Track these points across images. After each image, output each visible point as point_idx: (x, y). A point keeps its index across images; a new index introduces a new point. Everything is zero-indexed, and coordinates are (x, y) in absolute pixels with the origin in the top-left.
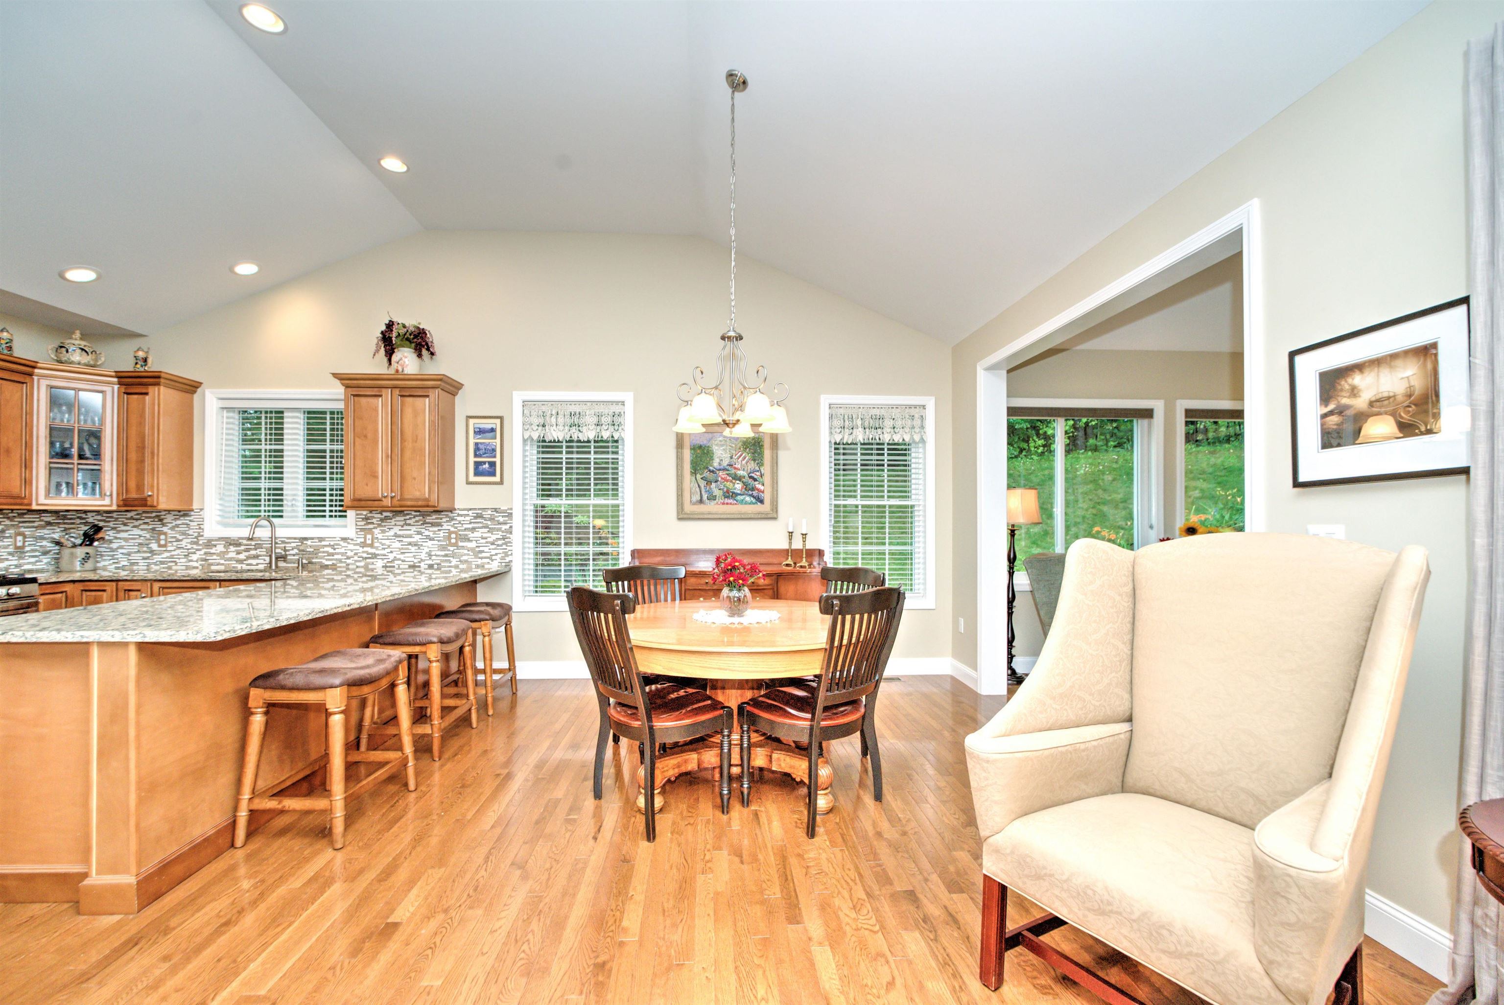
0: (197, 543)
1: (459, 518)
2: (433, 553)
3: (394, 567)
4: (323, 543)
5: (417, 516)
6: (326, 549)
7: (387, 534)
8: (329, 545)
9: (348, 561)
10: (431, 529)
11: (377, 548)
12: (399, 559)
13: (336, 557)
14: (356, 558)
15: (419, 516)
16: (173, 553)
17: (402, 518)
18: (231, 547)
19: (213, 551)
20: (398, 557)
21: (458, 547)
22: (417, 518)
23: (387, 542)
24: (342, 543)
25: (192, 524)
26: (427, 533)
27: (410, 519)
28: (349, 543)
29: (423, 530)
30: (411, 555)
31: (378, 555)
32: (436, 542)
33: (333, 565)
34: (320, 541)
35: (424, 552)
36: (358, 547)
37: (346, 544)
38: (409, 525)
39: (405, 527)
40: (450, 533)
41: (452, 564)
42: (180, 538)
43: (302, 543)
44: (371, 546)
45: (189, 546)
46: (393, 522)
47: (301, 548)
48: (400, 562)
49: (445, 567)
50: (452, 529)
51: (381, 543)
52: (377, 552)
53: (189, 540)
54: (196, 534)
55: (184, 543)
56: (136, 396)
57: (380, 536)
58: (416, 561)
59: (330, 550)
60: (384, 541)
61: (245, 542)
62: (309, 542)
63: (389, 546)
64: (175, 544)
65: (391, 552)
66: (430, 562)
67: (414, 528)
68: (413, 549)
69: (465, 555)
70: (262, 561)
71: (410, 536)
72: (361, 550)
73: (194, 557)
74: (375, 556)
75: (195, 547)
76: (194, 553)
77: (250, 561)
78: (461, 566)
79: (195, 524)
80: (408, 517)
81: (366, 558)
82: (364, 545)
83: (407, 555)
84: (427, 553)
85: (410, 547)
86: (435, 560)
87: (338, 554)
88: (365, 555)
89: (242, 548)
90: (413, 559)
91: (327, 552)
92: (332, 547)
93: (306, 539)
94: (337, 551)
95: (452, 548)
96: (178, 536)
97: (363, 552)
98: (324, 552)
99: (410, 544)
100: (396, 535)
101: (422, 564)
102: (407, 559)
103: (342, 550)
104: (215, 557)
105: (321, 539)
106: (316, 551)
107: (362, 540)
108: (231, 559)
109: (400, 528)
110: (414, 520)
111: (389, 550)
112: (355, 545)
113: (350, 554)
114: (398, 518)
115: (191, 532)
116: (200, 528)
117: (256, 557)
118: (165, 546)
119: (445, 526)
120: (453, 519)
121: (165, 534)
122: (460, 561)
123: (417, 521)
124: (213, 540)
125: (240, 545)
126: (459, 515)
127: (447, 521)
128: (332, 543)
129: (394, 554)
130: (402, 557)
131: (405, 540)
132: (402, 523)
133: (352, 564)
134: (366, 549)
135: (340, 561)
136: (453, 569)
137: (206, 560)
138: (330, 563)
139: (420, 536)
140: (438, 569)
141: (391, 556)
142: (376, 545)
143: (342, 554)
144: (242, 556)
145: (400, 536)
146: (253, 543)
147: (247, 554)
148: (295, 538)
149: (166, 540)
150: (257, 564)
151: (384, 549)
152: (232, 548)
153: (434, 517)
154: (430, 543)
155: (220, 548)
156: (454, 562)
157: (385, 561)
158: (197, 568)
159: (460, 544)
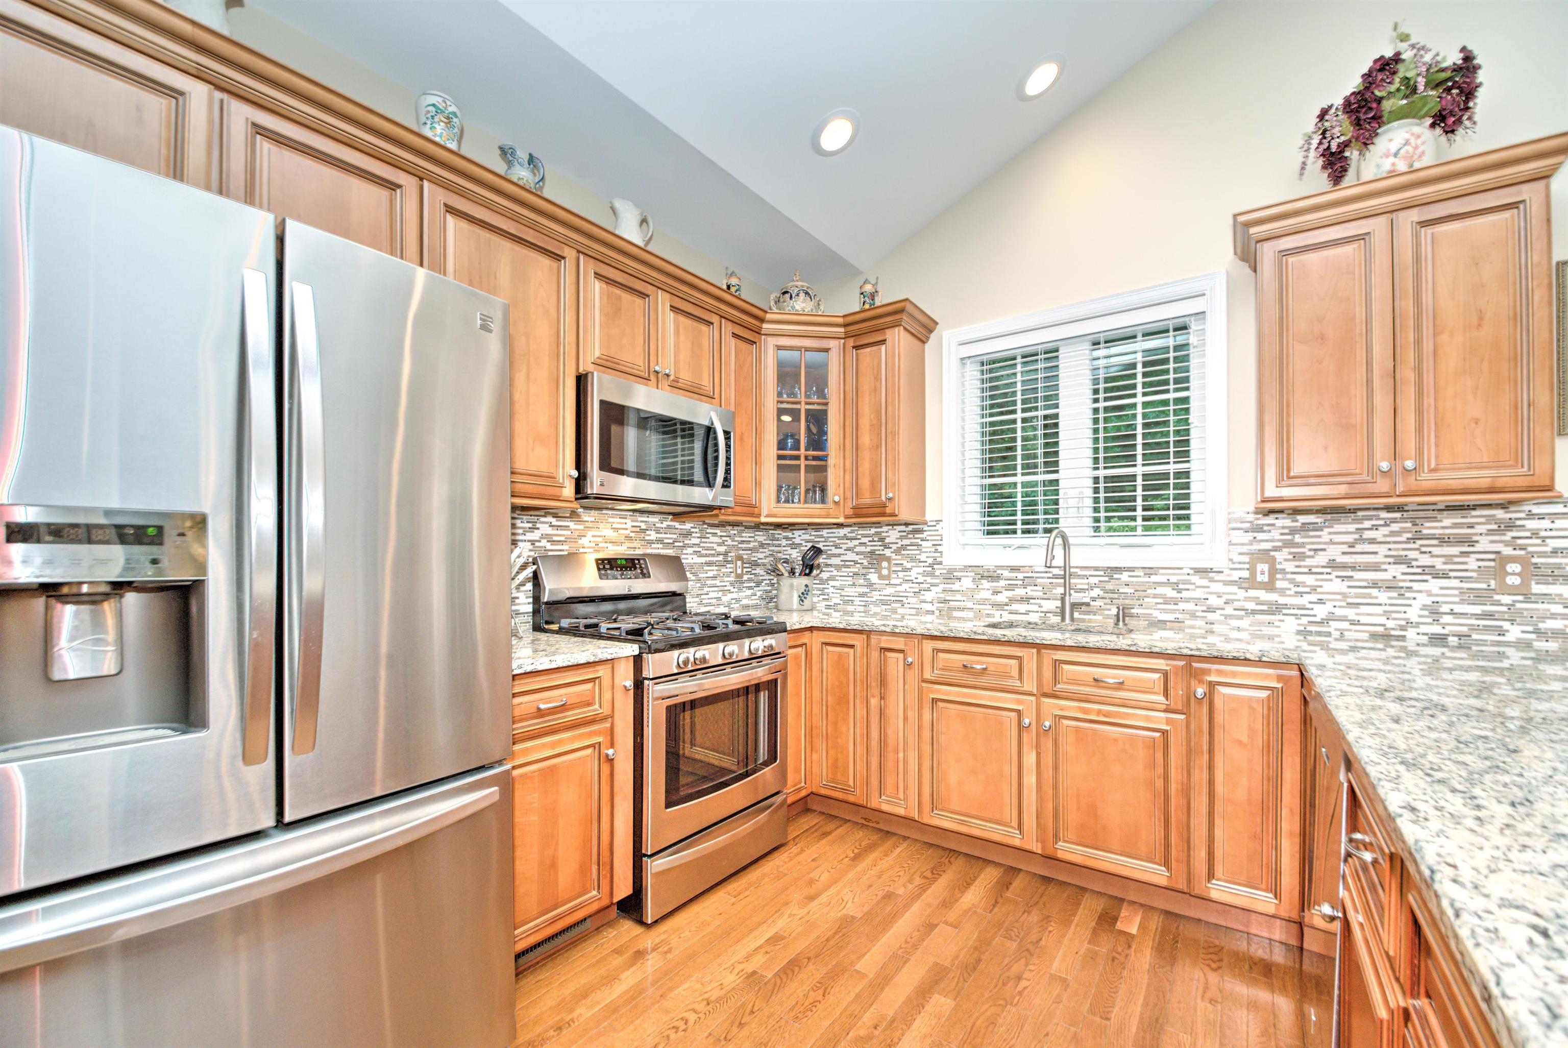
0: (932, 575)
1: (1532, 524)
2: (1445, 608)
3: (1329, 634)
4: (1154, 578)
5: (1394, 521)
6: (1160, 590)
7: (1309, 562)
8: (1168, 583)
9: (1211, 616)
10: (1436, 551)
11: (1282, 592)
12: (1343, 619)
13: (1182, 606)
14: (1229, 610)
15: (1403, 520)
16: (899, 588)
17: (1352, 527)
18: (984, 582)
19: (954, 587)
20: (1339, 612)
21: (1528, 597)
22: (1395, 527)
23: (1310, 580)
24: (1195, 579)
25: (924, 544)
26: (1425, 560)
27: (1375, 528)
28: (1212, 580)
29: (1412, 555)
30: (1379, 610)
31: (1286, 606)
32: (1455, 583)
33: (1177, 621)
34: (1149, 575)
35: (1417, 605)
36: (1234, 589)
37: (1205, 582)
38: (1372, 541)
39: (1359, 548)
40: (1502, 561)
41: (1509, 637)
42: (909, 565)
43: (1111, 577)
44: (1270, 586)
45: (921, 579)
46: (1325, 535)
47: (1109, 587)
48: (1345, 625)
49: (1483, 643)
50: (1508, 551)
51: (1292, 581)
52: (1282, 600)
53: (921, 570)
54: (930, 561)
55: (913, 574)
56: (868, 350)
57: (1290, 567)
58: (1390, 624)
59: (1170, 593)
60: (1299, 578)
61: (1006, 574)
62: (1125, 577)
63: (1314, 589)
64: (901, 574)
65: (1321, 602)
66: (1436, 629)
67: (1382, 550)
68: (1383, 597)
69: (1554, 616)
70: (1035, 608)
71: (1376, 568)
72: (1241, 594)
73: (928, 596)
74: (1276, 609)
75: (929, 579)
76: (929, 590)
77: (1015, 607)
78: (1540, 645)
79: (929, 544)
80: (1367, 524)
81: (1254, 612)
82: (1250, 583)
83: (1363, 609)
84: (1424, 607)
85: (1374, 592)
86: (1450, 625)
87: (1188, 600)
88: (1251, 606)
89: (1002, 583)
90: (1383, 620)
91: (1163, 596)
92: (1175, 586)
93: (1118, 570)
94: (1185, 594)
95: (1506, 599)
96: (905, 563)
97: (1247, 599)
98: (1155, 596)
99: (1375, 585)
100: (1333, 565)
101: (1411, 634)
102: (1363, 619)
103: (1199, 593)
104: (958, 597)
105: (1150, 571)
106: (1141, 592)
107: (1246, 574)
108: (983, 602)
109: (1345, 548)
110: (1385, 530)
111: (1314, 597)
112: (1227, 583)
113: (1214, 601)
114: (1338, 528)
115: (923, 557)
116: (936, 551)
117: (1026, 600)
118: (888, 577)
119: (1484, 544)
120: (1510, 526)
121: (888, 559)
122: (1537, 631)
123: (1393, 534)
124: (955, 570)
125: (998, 578)
126: (1530, 516)
127: (1490, 532)
128: (1173, 579)
129: (1329, 607)
130: (1351, 613)
131: (1358, 575)
132: (1350, 538)
133: (1220, 623)
134: (1252, 593)
135: (1193, 615)
136: (1510, 651)
137: (945, 601)
138: (1171, 617)
139: (1403, 568)
140: (1460, 647)
141: (1321, 612)
142: (1279, 584)
143: (1197, 601)
144: (1002, 598)
145: (1344, 567)
146: (1020, 576)
147: (1010, 594)
148: (1096, 569)
149: (889, 569)
150: (1027, 613)
151: (1301, 594)
152: (985, 584)
153: (1447, 522)
154: (1434, 585)
155: (967, 583)
156: (1514, 632)
157: (1305, 620)
158: (933, 612)
159: (1536, 588)
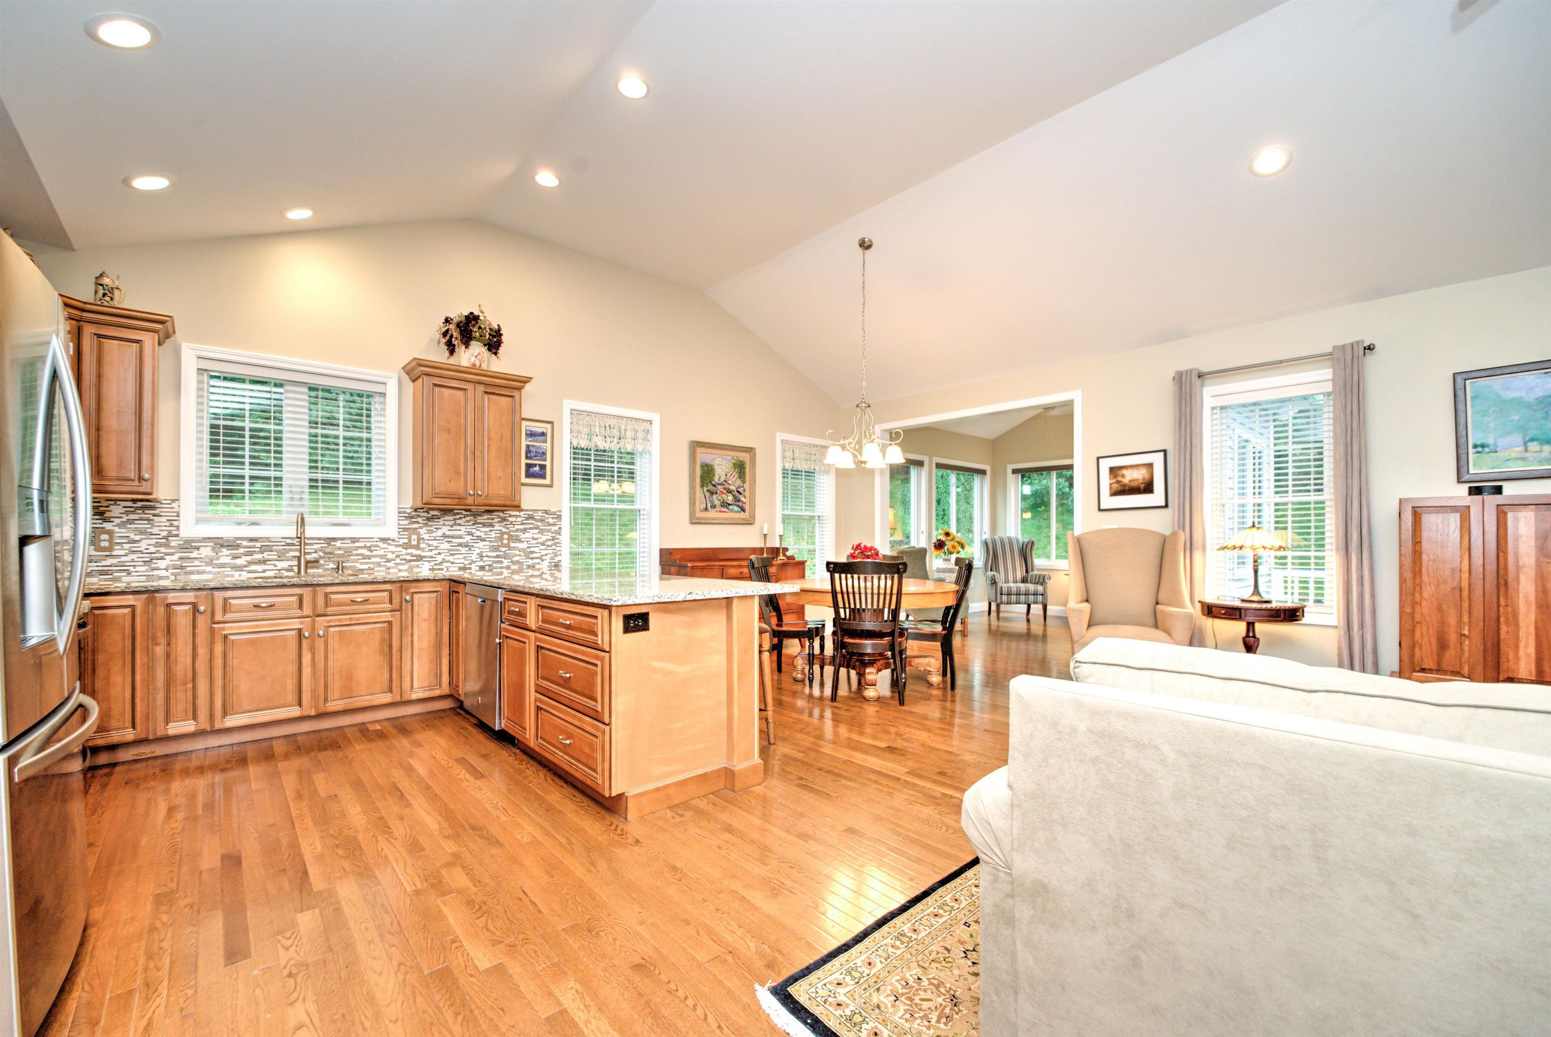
0: (167, 545)
1: (511, 519)
2: (484, 554)
3: (442, 569)
4: (357, 544)
5: (468, 516)
6: (360, 551)
7: (434, 534)
8: (365, 547)
9: (389, 564)
10: (482, 529)
11: (423, 550)
12: (448, 561)
13: (373, 560)
14: (398, 561)
15: (470, 515)
16: (124, 559)
17: (452, 518)
18: (224, 550)
19: (192, 555)
20: (447, 558)
21: (510, 548)
22: (468, 518)
23: (435, 543)
24: (380, 544)
25: (156, 519)
26: (478, 533)
27: (460, 518)
28: (389, 544)
29: (474, 531)
30: (462, 556)
31: (424, 557)
32: (487, 543)
33: (370, 569)
34: (354, 542)
35: (475, 553)
36: (400, 549)
37: (386, 546)
38: (460, 525)
39: (455, 528)
40: (503, 533)
41: (504, 565)
42: (137, 538)
43: (329, 544)
44: (417, 547)
45: (152, 549)
46: (441, 521)
47: (328, 550)
48: (449, 564)
49: (496, 568)
50: (504, 530)
51: (427, 544)
52: (423, 554)
53: (153, 542)
54: (164, 534)
55: (143, 545)
57: (426, 537)
58: (466, 562)
59: (367, 553)
60: (430, 542)
61: (245, 543)
62: (338, 544)
63: (436, 548)
64: (126, 546)
65: (439, 554)
66: (481, 564)
67: (463, 528)
68: (463, 550)
69: (517, 555)
70: (272, 567)
71: (460, 537)
72: (404, 551)
73: (162, 564)
74: (420, 558)
75: (163, 550)
76: (162, 558)
77: (253, 568)
78: (513, 567)
79: (164, 519)
80: (458, 517)
81: (410, 561)
82: (407, 546)
83: (456, 556)
84: (478, 554)
85: (460, 548)
86: (487, 561)
87: (376, 556)
88: (408, 557)
89: (242, 550)
90: (463, 561)
91: (362, 555)
92: (369, 549)
93: (335, 539)
94: (375, 553)
95: (503, 549)
96: (132, 536)
97: (407, 554)
98: (357, 555)
99: (460, 545)
100: (444, 536)
101: (473, 566)
102: (456, 561)
103: (382, 552)
104: (197, 563)
105: (354, 540)
106: (348, 552)
107: (406, 541)
108: (223, 566)
109: (449, 528)
110: (464, 520)
111: (436, 552)
112: (396, 546)
113: (390, 556)
114: (447, 518)
115: (155, 530)
116: (171, 525)
117: (264, 562)
118: (110, 549)
119: (497, 527)
120: (504, 520)
121: (110, 533)
122: (512, 562)
123: (467, 521)
124: (194, 541)
125: (238, 546)
126: (511, 516)
127: (499, 522)
128: (368, 544)
129: (442, 556)
130: (451, 558)
131: (454, 540)
132: (451, 523)
133: (393, 568)
134: (409, 551)
135: (379, 564)
136: (504, 570)
137: (182, 567)
138: (366, 567)
139: (470, 537)
140: (489, 570)
141: (439, 558)
142: (422, 546)
143: (381, 557)
144: (241, 561)
145: (449, 537)
146: (258, 545)
147: (249, 558)
148: (319, 539)
149: (110, 541)
150: (264, 571)
151: (431, 550)
152: (225, 551)
153: (485, 517)
154: (481, 544)
155: (206, 551)
156: (506, 563)
157: (432, 563)
158: (167, 578)
159: (512, 545)
